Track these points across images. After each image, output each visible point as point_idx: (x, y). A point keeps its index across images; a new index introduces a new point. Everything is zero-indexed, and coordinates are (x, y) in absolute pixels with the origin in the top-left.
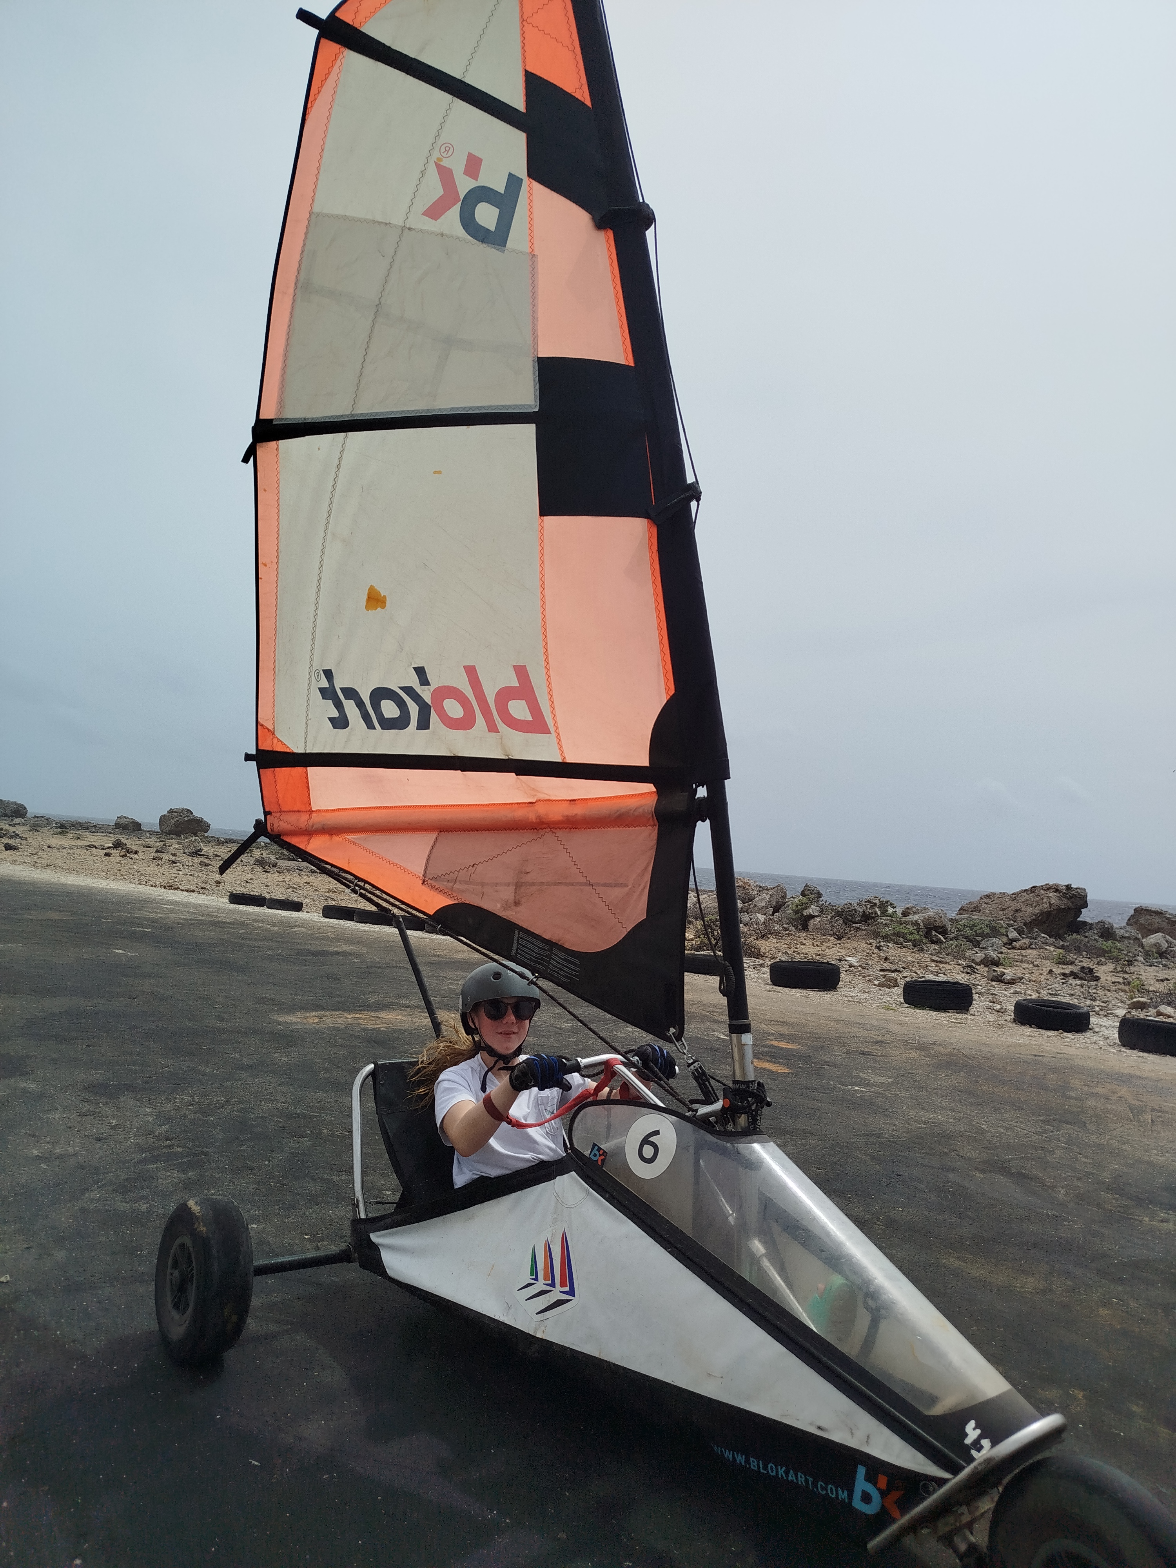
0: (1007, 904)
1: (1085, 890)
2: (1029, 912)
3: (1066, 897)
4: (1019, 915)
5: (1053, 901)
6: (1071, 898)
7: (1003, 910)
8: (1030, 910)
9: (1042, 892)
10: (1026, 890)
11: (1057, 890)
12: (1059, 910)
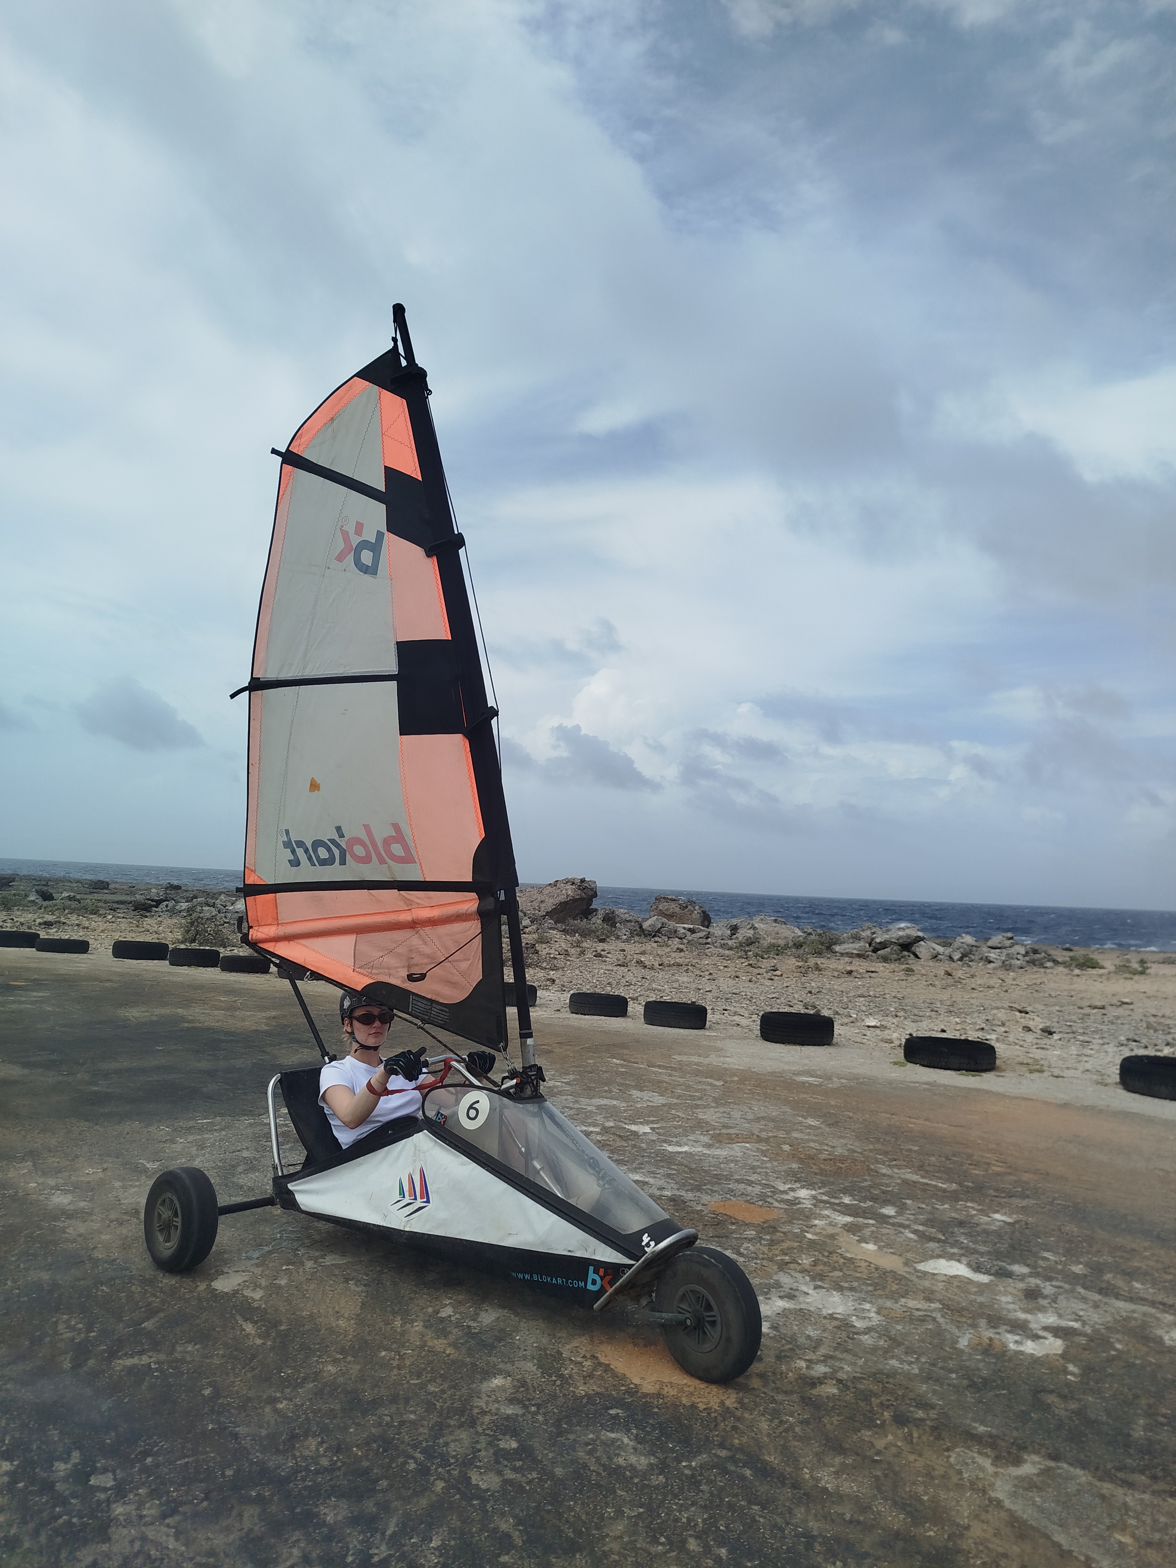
0: (535, 897)
1: (595, 882)
2: (550, 904)
3: (580, 889)
4: (542, 905)
5: (569, 892)
6: (584, 889)
7: (532, 901)
8: (551, 901)
9: (562, 885)
10: (550, 884)
11: (573, 884)
12: (574, 900)
